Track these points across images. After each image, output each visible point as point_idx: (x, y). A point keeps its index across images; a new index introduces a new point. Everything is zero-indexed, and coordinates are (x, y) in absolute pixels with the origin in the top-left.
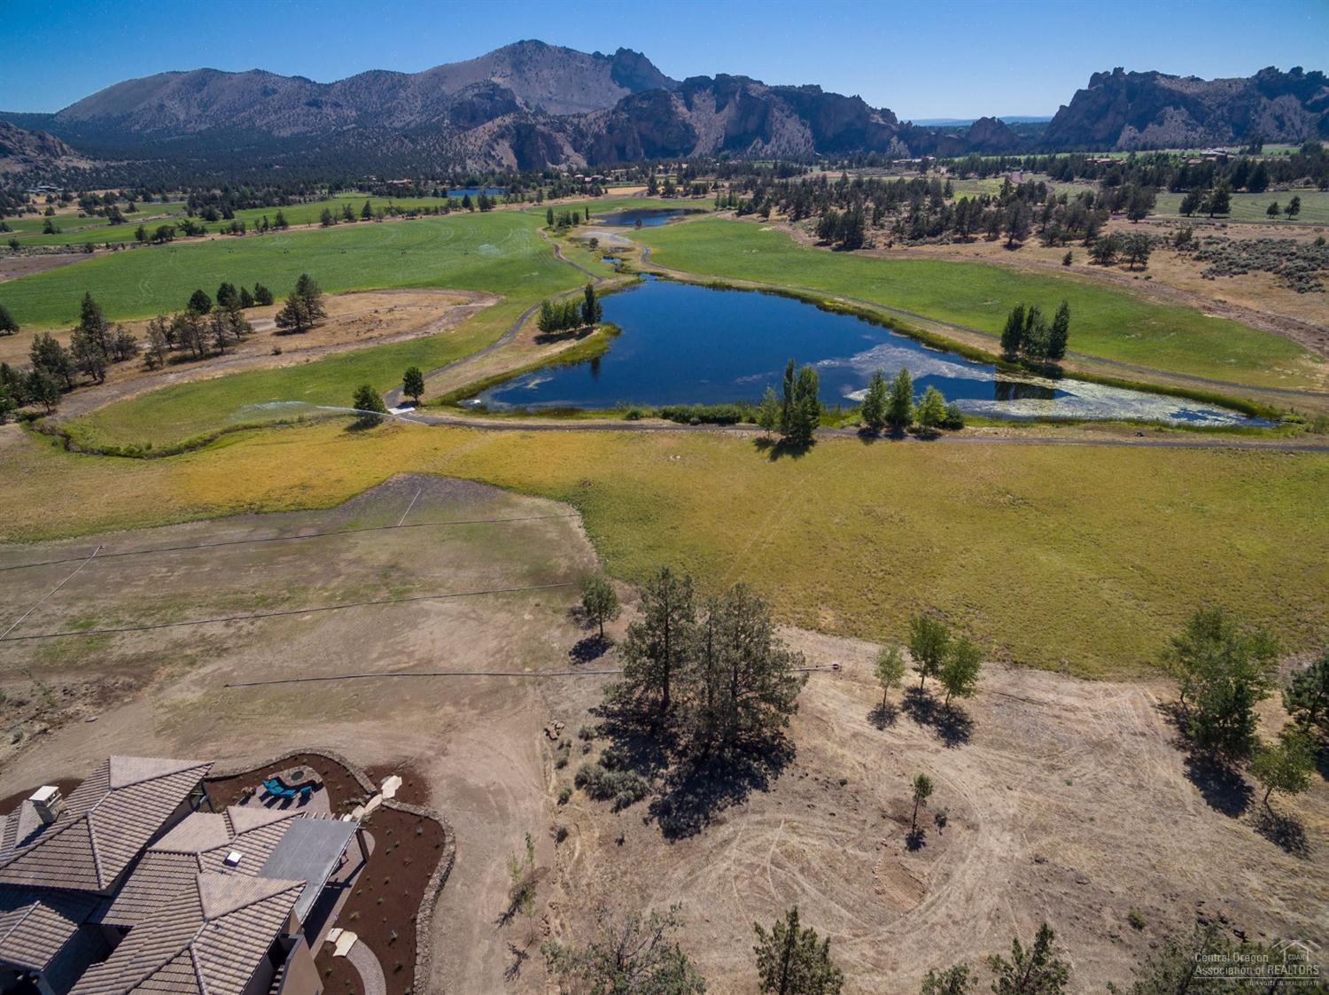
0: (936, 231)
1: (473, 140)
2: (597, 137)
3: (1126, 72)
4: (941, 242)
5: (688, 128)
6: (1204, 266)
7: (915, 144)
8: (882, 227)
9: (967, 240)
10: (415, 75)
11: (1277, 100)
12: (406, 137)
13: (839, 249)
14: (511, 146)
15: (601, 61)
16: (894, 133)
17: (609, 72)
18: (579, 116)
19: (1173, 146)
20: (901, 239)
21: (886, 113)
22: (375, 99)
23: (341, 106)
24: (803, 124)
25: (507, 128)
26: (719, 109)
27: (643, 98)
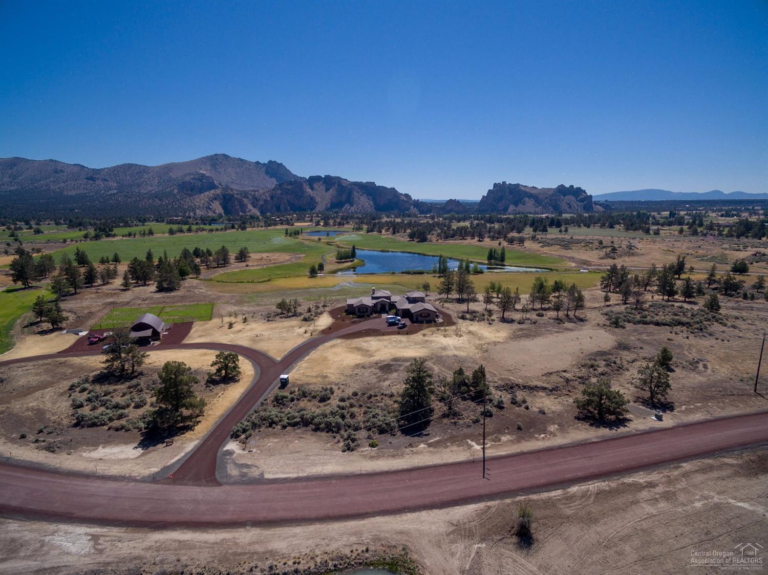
0: (453, 236)
1: (198, 200)
2: (266, 201)
3: (507, 183)
4: (455, 240)
5: (312, 198)
6: (541, 245)
7: (422, 209)
8: (433, 234)
9: (464, 239)
10: (154, 167)
11: (566, 197)
12: (156, 198)
13: (418, 242)
14: (220, 204)
15: (260, 166)
16: (412, 204)
17: (264, 171)
18: (255, 191)
19: (530, 214)
20: (441, 239)
21: (407, 196)
22: (128, 178)
23: (107, 181)
24: (369, 199)
25: (218, 195)
26: (327, 190)
27: (289, 184)
